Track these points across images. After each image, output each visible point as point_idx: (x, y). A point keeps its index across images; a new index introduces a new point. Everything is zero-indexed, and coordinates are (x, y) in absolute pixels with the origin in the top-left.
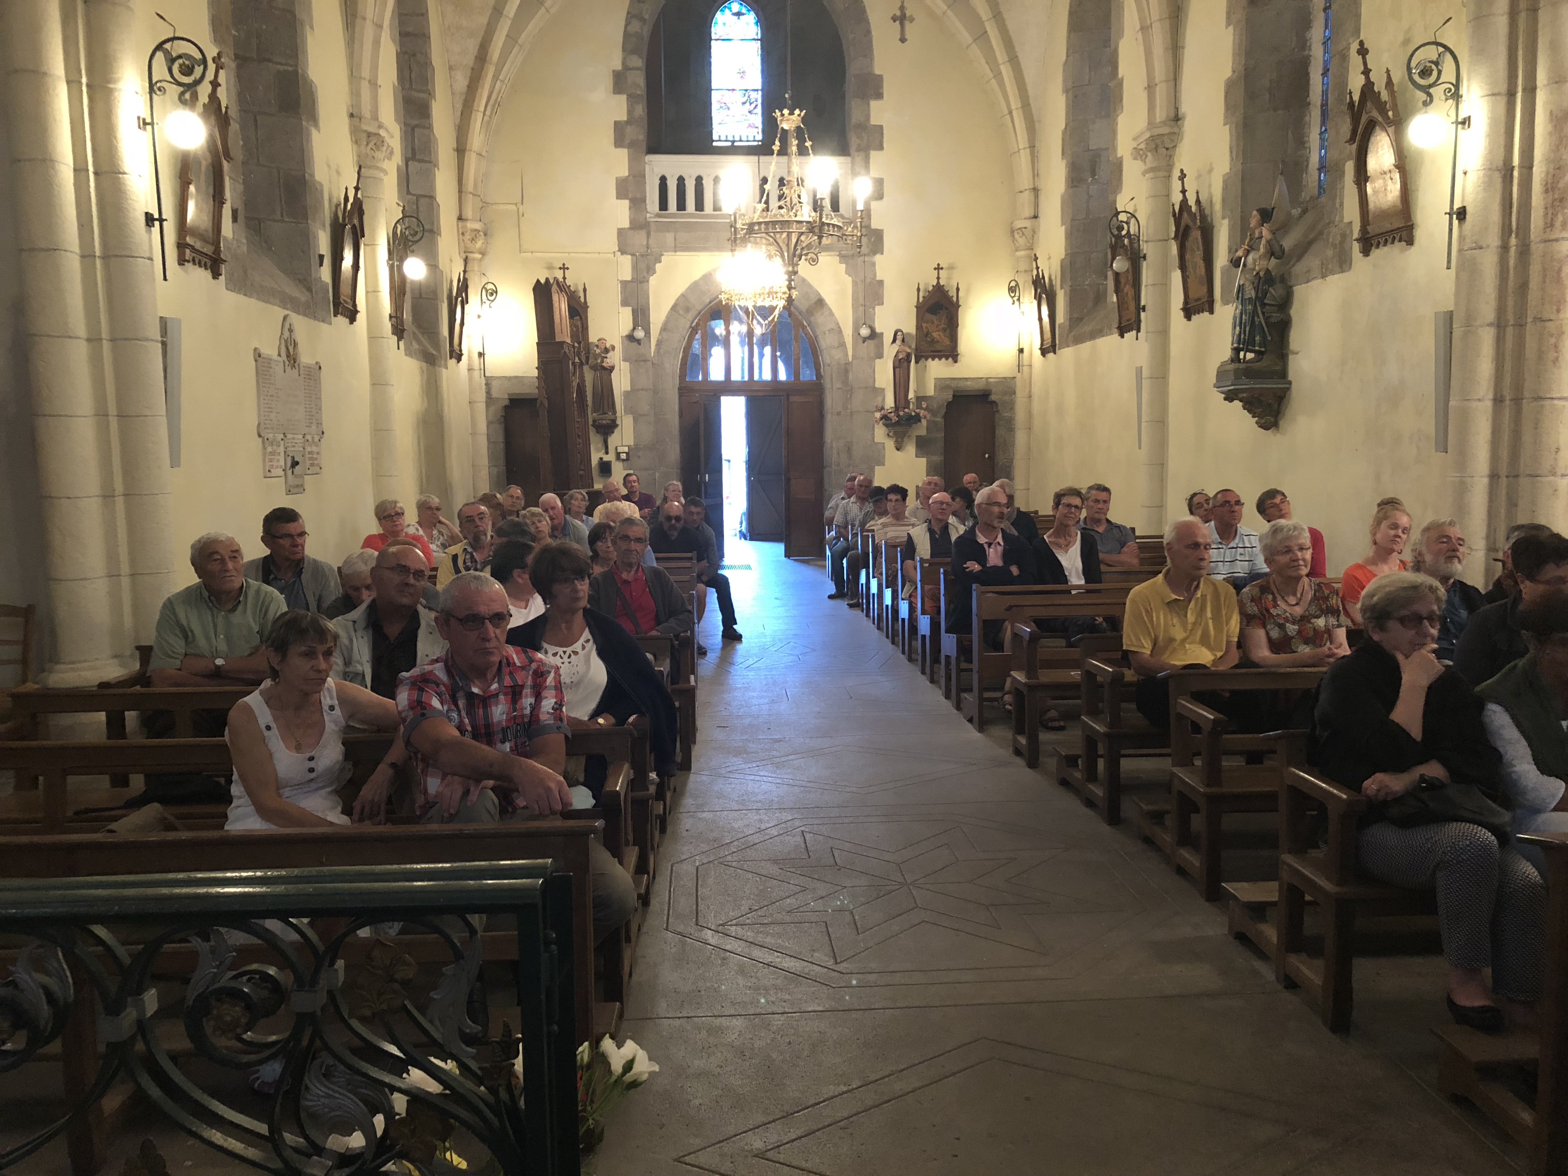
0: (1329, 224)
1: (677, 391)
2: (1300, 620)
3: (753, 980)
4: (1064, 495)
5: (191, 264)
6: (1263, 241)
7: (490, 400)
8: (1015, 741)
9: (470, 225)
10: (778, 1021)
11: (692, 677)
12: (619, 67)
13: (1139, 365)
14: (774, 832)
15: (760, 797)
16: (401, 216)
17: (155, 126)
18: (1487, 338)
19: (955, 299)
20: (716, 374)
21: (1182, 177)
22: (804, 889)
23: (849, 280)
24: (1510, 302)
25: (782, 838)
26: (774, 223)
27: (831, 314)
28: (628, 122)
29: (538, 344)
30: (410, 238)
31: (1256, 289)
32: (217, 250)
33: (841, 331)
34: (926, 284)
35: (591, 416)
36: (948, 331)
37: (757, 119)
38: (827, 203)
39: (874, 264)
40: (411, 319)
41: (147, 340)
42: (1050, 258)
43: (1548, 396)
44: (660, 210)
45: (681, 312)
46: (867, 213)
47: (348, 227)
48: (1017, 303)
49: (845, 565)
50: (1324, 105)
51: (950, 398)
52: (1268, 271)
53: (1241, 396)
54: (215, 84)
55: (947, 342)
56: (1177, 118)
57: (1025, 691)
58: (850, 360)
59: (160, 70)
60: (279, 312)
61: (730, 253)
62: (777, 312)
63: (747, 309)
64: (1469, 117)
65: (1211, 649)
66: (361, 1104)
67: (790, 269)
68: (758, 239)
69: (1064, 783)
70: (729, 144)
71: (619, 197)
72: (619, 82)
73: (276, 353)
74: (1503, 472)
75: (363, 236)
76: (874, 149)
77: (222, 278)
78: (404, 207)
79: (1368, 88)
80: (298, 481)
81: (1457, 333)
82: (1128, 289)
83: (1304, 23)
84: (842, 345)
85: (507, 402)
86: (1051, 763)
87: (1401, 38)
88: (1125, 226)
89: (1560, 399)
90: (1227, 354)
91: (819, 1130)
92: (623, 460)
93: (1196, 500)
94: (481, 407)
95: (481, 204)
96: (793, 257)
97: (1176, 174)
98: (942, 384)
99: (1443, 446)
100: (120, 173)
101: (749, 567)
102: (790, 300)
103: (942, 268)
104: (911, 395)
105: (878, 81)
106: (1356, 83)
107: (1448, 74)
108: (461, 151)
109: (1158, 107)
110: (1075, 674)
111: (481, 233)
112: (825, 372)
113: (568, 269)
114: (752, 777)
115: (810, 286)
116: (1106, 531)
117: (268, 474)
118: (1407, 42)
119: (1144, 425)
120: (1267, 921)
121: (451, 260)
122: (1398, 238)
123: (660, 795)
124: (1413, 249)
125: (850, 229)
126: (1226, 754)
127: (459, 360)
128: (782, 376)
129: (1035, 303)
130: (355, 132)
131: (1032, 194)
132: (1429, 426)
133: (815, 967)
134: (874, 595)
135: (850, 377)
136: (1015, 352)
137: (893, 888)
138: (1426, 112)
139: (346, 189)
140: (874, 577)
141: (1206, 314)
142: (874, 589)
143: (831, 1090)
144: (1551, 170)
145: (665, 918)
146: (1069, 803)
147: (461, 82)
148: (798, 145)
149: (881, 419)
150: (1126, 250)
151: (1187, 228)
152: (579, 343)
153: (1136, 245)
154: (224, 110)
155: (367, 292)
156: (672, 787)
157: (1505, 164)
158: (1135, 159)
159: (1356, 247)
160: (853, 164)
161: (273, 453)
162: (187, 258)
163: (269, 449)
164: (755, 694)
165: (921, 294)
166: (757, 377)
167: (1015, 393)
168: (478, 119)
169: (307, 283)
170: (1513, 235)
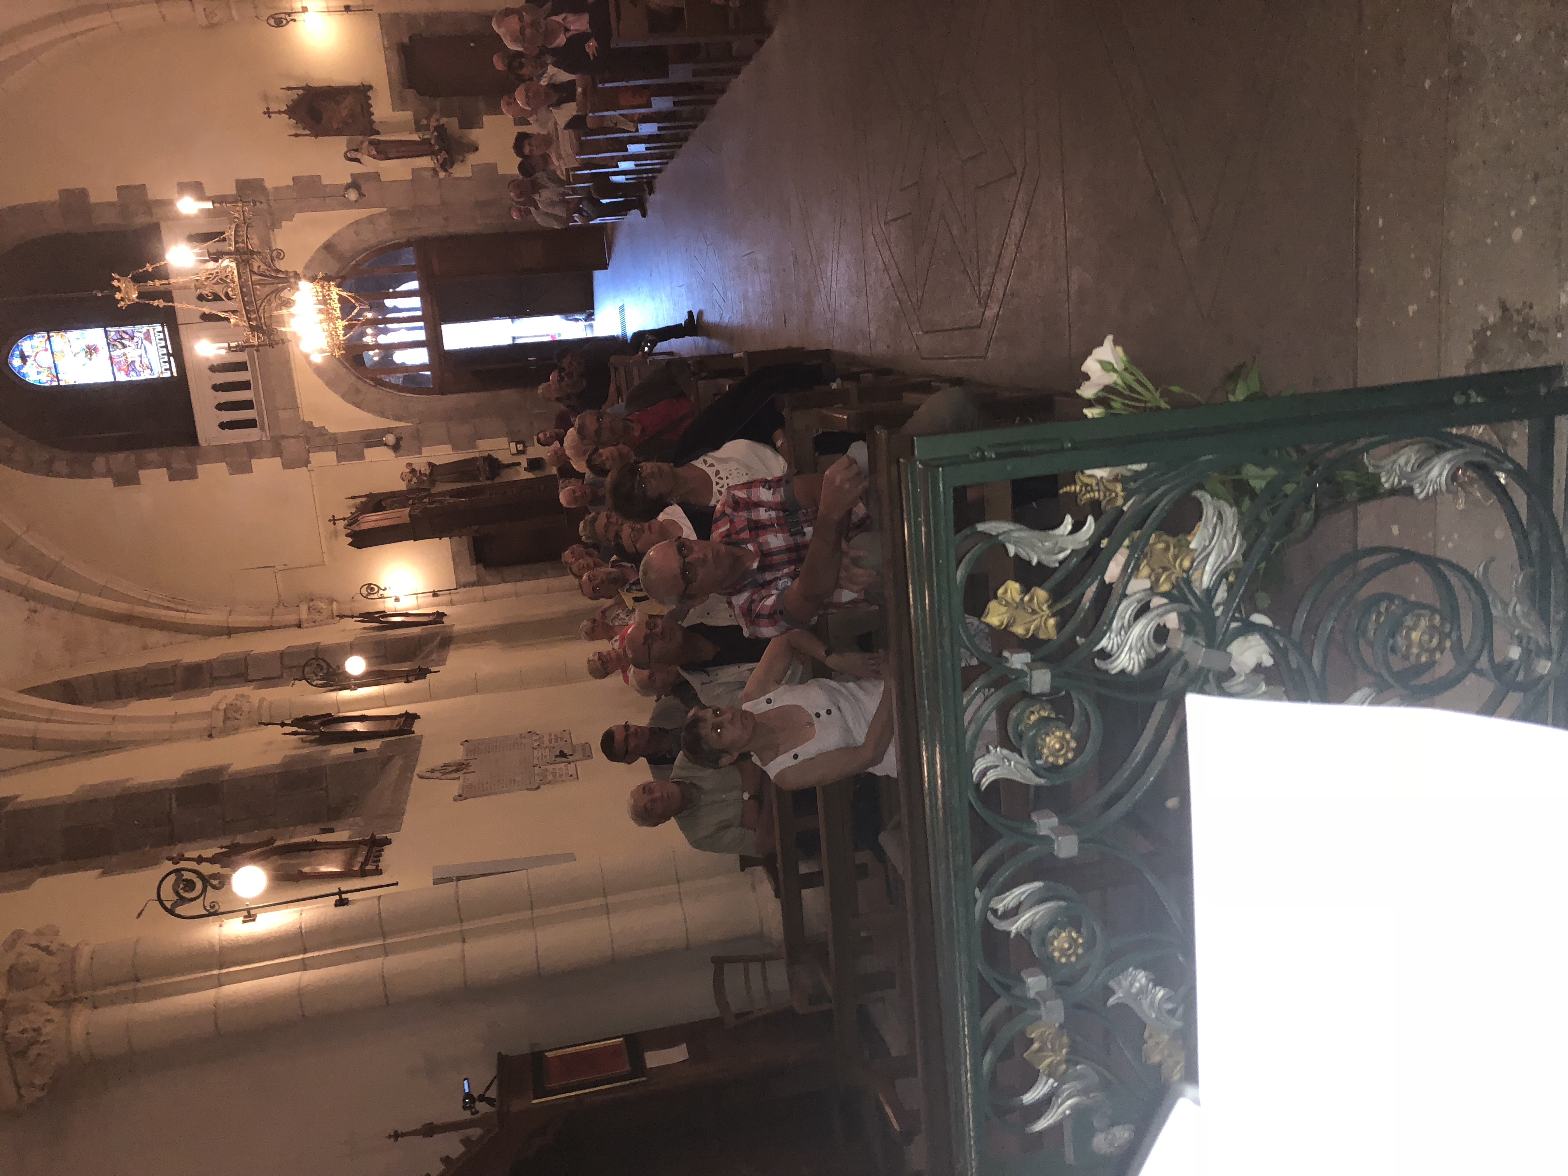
1: (445, 397)
3: (1033, 262)
5: (380, 864)
7: (480, 582)
9: (304, 615)
10: (1073, 232)
12: (109, 481)
14: (887, 254)
15: (853, 271)
16: (304, 681)
17: (250, 907)
19: (301, 92)
20: (420, 357)
22: (943, 215)
23: (298, 217)
25: (892, 245)
26: (246, 303)
27: (338, 234)
28: (168, 466)
29: (415, 540)
30: (326, 671)
32: (362, 843)
33: (356, 222)
34: (289, 126)
35: (484, 482)
36: (337, 99)
37: (139, 330)
38: (214, 245)
39: (276, 189)
40: (409, 663)
41: (456, 893)
44: (256, 427)
45: (361, 398)
46: (216, 197)
47: (323, 729)
48: (293, 17)
49: (608, 201)
51: (411, 93)
54: (200, 860)
55: (349, 100)
58: (385, 209)
59: (195, 908)
60: (416, 784)
62: (344, 294)
63: (346, 326)
67: (293, 280)
68: (266, 315)
70: (172, 359)
71: (249, 470)
72: (126, 479)
73: (456, 782)
75: (330, 715)
76: (146, 195)
77: (389, 836)
78: (295, 679)
80: (578, 747)
84: (371, 219)
85: (481, 566)
91: (1180, 178)
92: (525, 447)
94: (488, 590)
95: (281, 607)
96: (278, 277)
98: (399, 103)
100: (301, 931)
101: (622, 309)
102: (328, 281)
103: (268, 109)
105: (66, 194)
108: (229, 631)
111: (311, 604)
112: (402, 237)
113: (333, 516)
114: (834, 283)
115: (311, 258)
117: (575, 777)
121: (343, 631)
123: (855, 377)
125: (237, 215)
127: (443, 615)
128: (415, 285)
130: (226, 732)
133: (1019, 198)
134: (636, 165)
135: (404, 208)
136: (350, 15)
139: (285, 734)
140: (617, 166)
142: (630, 165)
143: (1141, 169)
145: (974, 360)
147: (156, 637)
148: (153, 280)
152: (408, 499)
154: (224, 850)
155: (386, 706)
156: (846, 366)
160: (164, 220)
161: (554, 774)
162: (374, 868)
163: (550, 778)
164: (750, 289)
165: (301, 132)
166: (419, 313)
167: (397, 14)
168: (193, 618)
169: (384, 761)
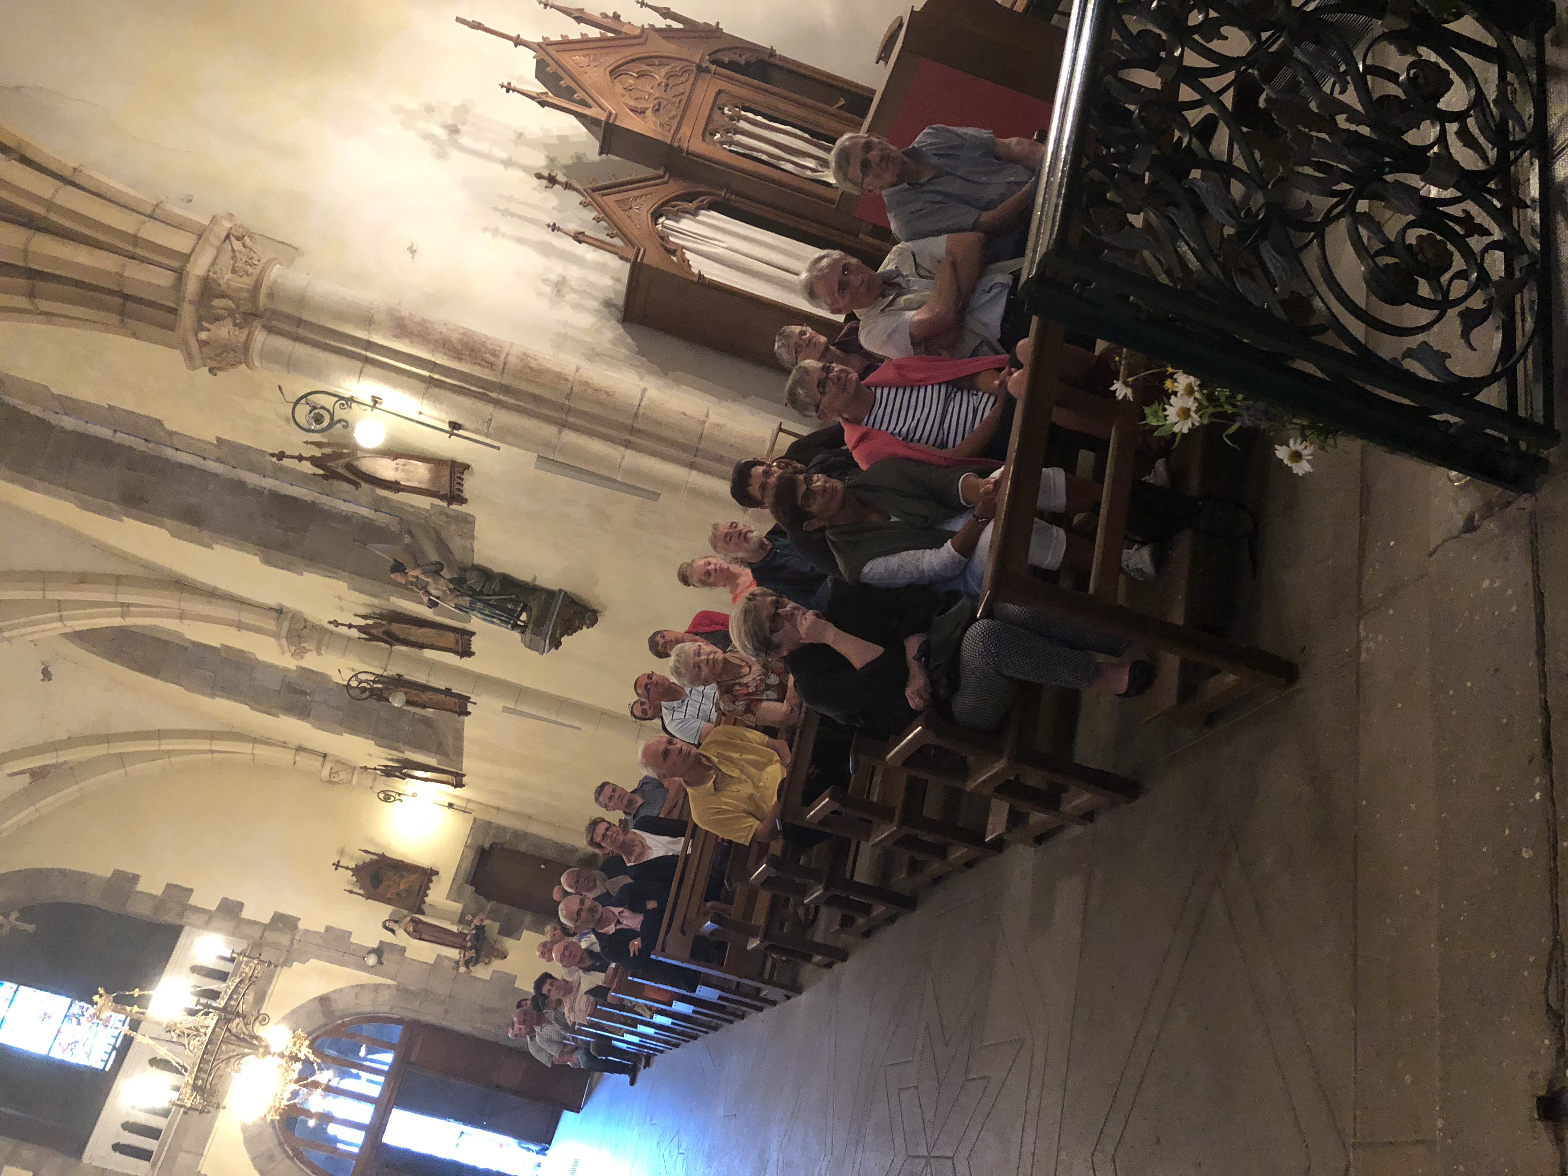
0: (426, 520)
4: (592, 838)
6: (422, 577)
8: (818, 964)
13: (501, 709)
18: (570, 437)
19: (375, 857)
20: (355, 1145)
21: (336, 623)
23: (313, 962)
24: (545, 411)
26: (203, 1060)
27: (340, 991)
28: (36, 1171)
31: (463, 595)
33: (361, 985)
34: (348, 882)
36: (403, 873)
38: (212, 984)
39: (307, 932)
42: (370, 755)
43: (636, 407)
44: (149, 1160)
48: (402, 797)
50: (319, 492)
51: (470, 889)
52: (451, 581)
53: (558, 635)
55: (414, 877)
56: (280, 611)
57: (767, 943)
58: (395, 983)
62: (312, 1057)
63: (295, 1091)
64: (373, 397)
65: (770, 762)
68: (216, 1077)
69: (868, 934)
70: (114, 1053)
74: (691, 458)
76: (188, 899)
79: (315, 461)
81: (558, 458)
82: (426, 697)
83: (240, 486)
84: (377, 988)
86: (845, 940)
87: (282, 423)
88: (364, 684)
89: (641, 400)
93: (638, 713)
97: (332, 627)
98: (455, 893)
99: (655, 496)
103: (339, 862)
104: (454, 929)
105: (119, 876)
106: (307, 467)
107: (327, 402)
109: (261, 625)
110: (763, 896)
112: (398, 1013)
116: (643, 797)
118: (287, 419)
119: (559, 720)
120: (1028, 817)
122: (459, 475)
124: (475, 465)
125: (247, 970)
128: (388, 1057)
129: (408, 780)
131: (302, 753)
132: (633, 500)
134: (641, 1041)
135: (412, 988)
136: (450, 811)
138: (353, 429)
140: (623, 1036)
144: (444, 351)
146: (888, 935)
149: (467, 967)
150: (387, 690)
153: (386, 679)
157: (425, 382)
158: (302, 657)
159: (454, 507)
160: (190, 927)
165: (357, 890)
167: (490, 823)
170: (489, 393)
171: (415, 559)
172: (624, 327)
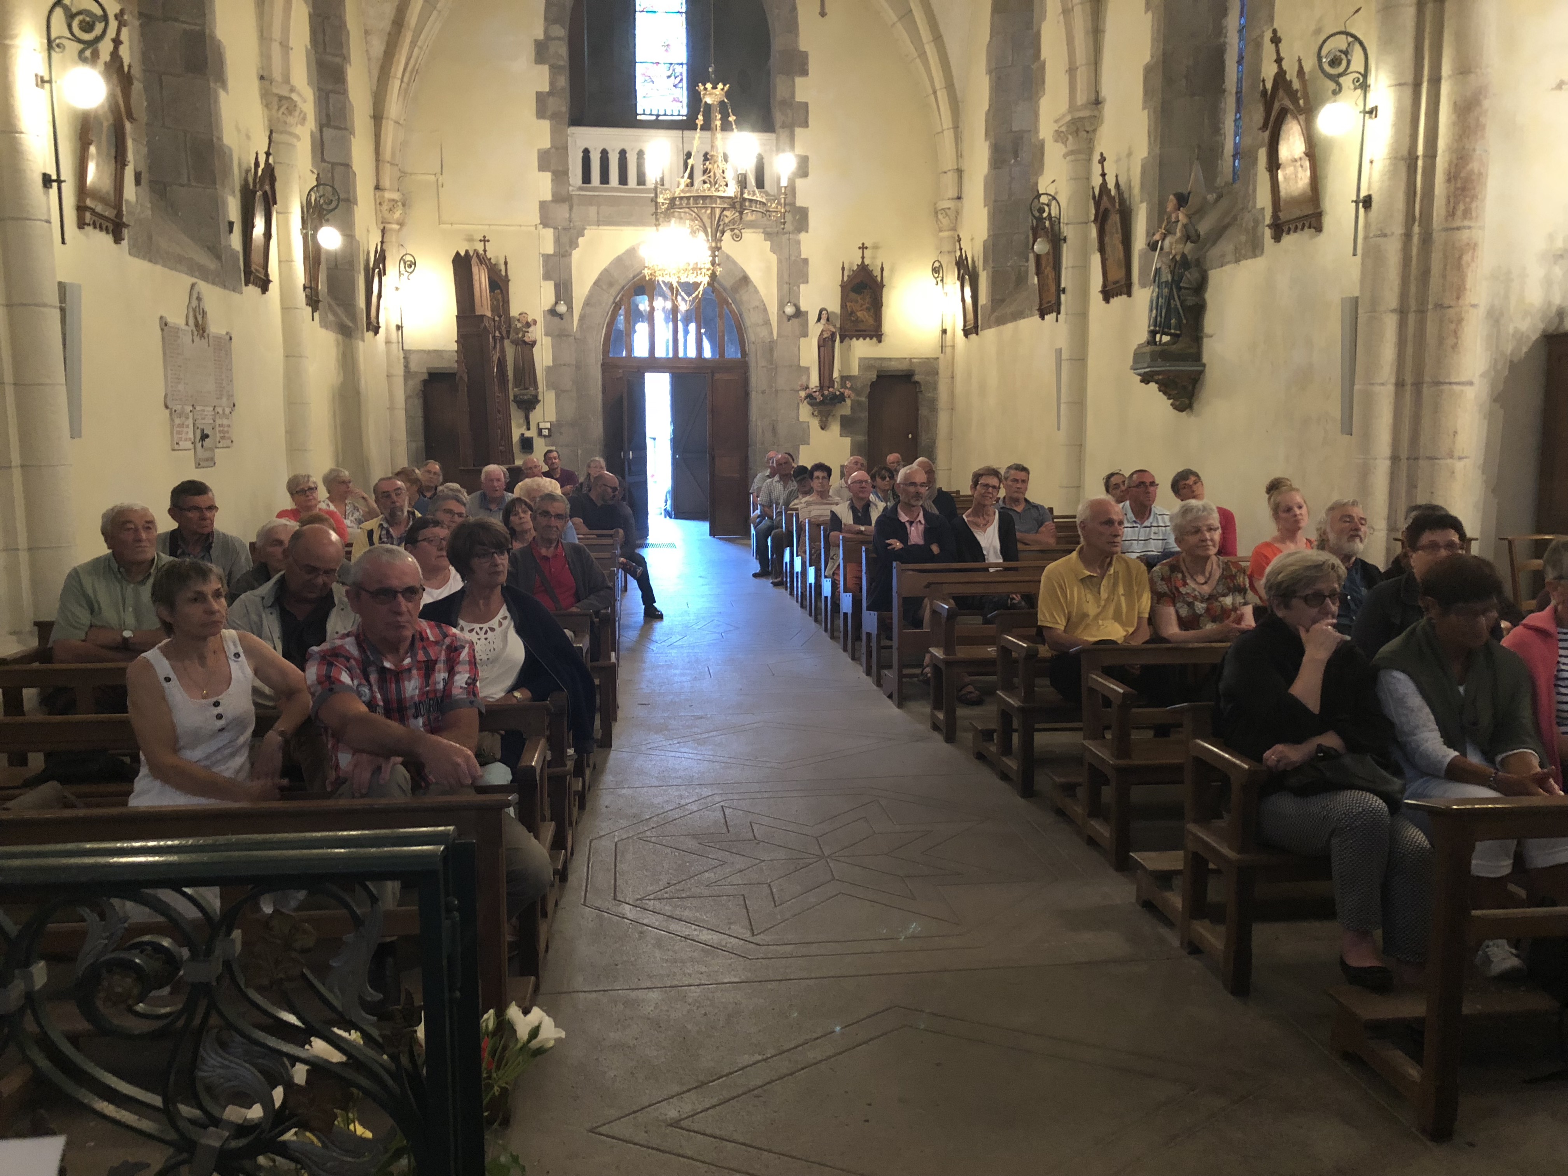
0: (1243, 209)
1: (599, 367)
2: (1208, 599)
3: (670, 953)
4: (981, 475)
5: (91, 228)
6: (1180, 225)
7: (408, 373)
8: (934, 716)
9: (388, 195)
10: (694, 993)
11: (613, 654)
12: (540, 35)
13: (1058, 347)
14: (694, 808)
15: (682, 774)
16: (315, 183)
17: (54, 84)
18: (1390, 325)
19: (879, 279)
20: (640, 350)
21: (1102, 160)
22: (724, 863)
23: (774, 258)
24: (1413, 289)
25: (701, 813)
26: (696, 198)
27: (756, 291)
28: (550, 93)
29: (457, 317)
30: (325, 206)
31: (1172, 272)
32: (119, 214)
33: (766, 309)
34: (851, 263)
35: (512, 391)
36: (872, 311)
37: (682, 94)
38: (752, 180)
39: (798, 242)
40: (326, 289)
41: (45, 305)
42: (973, 239)
43: (1447, 381)
44: (583, 183)
45: (604, 287)
46: (792, 189)
47: (259, 193)
48: (940, 283)
49: (769, 544)
50: (1239, 93)
51: (873, 376)
52: (1184, 255)
53: (1156, 378)
54: (117, 42)
55: (871, 321)
56: (1097, 102)
57: (942, 666)
58: (775, 337)
59: (59, 28)
60: (189, 280)
61: (655, 228)
62: (701, 288)
63: (672, 285)
64: (1376, 107)
65: (1123, 625)
66: (259, 1075)
67: (714, 245)
68: (682, 214)
69: (980, 757)
70: (654, 118)
71: (541, 168)
72: (541, 52)
73: (184, 322)
74: (1404, 454)
75: (275, 203)
76: (800, 126)
77: (125, 243)
78: (318, 174)
79: (1280, 76)
80: (208, 454)
81: (1362, 318)
82: (1048, 271)
83: (1223, 11)
84: (767, 323)
85: (426, 377)
86: (968, 737)
87: (1313, 27)
88: (1047, 209)
89: (1458, 384)
90: (1143, 336)
91: (733, 1098)
92: (545, 436)
93: (1113, 480)
94: (399, 381)
95: (399, 174)
96: (717, 231)
97: (1096, 157)
98: (867, 364)
99: (1347, 428)
100: (17, 132)
101: (673, 546)
102: (713, 276)
103: (866, 248)
104: (836, 375)
105: (803, 58)
106: (1269, 71)
107: (1357, 64)
108: (378, 118)
109: (1079, 90)
110: (991, 651)
111: (400, 204)
112: (750, 349)
113: (488, 241)
114: (673, 754)
115: (734, 263)
116: (1024, 510)
117: (176, 447)
118: (1318, 31)
119: (1063, 406)
120: (1173, 890)
121: (368, 231)
122: (1307, 225)
123: (579, 772)
124: (1322, 237)
125: (774, 205)
126: (1137, 728)
127: (376, 332)
128: (707, 353)
129: (958, 284)
130: (265, 95)
131: (956, 175)
132: (1335, 410)
133: (733, 940)
134: (797, 573)
135: (775, 355)
136: (938, 332)
137: (811, 861)
138: (1335, 101)
139: (257, 154)
140: (797, 556)
141: (1124, 297)
142: (798, 567)
143: (746, 1059)
144: (1454, 160)
145: (583, 894)
146: (986, 777)
147: (378, 47)
148: (721, 119)
149: (806, 398)
150: (1047, 233)
151: (1106, 211)
152: (500, 317)
153: (1056, 228)
154: (126, 69)
155: (280, 262)
156: (591, 765)
157: (1409, 154)
158: (1056, 141)
159: (1268, 233)
160: (777, 139)
161: (181, 425)
162: (87, 221)
163: (177, 421)
164: (677, 672)
165: (846, 273)
166: (681, 354)
167: (938, 374)
168: (395, 86)
169: (215, 250)
170: (1417, 224)
171: (1196, 213)
172: (1537, 340)
